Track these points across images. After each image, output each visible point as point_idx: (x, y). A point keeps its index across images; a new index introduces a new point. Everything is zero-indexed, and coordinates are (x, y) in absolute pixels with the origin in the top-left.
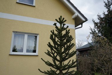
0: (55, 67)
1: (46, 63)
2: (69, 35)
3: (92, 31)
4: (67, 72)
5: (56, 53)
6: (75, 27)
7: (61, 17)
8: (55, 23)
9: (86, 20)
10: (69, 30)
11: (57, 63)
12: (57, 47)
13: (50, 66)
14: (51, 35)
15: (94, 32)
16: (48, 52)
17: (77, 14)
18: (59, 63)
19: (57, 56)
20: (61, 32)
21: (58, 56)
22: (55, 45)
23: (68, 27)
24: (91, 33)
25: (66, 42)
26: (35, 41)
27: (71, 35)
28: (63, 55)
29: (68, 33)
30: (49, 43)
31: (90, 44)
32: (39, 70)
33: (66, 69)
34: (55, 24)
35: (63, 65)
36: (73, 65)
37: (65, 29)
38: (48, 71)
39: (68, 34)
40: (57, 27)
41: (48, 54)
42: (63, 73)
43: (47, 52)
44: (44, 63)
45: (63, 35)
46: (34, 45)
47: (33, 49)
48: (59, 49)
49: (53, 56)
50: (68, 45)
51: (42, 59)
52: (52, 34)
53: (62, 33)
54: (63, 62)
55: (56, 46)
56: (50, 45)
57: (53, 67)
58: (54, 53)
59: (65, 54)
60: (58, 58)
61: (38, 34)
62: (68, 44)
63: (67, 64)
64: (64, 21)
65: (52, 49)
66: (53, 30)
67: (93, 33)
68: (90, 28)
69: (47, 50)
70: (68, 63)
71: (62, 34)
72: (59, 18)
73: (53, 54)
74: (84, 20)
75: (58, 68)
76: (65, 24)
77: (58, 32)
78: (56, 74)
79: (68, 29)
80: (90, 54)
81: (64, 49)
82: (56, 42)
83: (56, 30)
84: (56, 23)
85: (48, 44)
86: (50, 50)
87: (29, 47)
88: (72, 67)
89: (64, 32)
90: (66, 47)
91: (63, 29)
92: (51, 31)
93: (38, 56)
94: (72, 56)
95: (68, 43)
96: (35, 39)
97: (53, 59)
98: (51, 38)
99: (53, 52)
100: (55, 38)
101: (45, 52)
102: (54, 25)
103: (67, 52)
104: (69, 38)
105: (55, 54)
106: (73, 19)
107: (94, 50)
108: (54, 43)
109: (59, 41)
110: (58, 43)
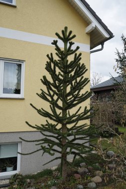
0: (54, 118)
1: (39, 111)
2: (80, 63)
3: (120, 58)
4: (74, 126)
5: (57, 94)
6: (91, 48)
7: (66, 28)
8: (54, 41)
9: (111, 36)
10: (80, 54)
11: (58, 111)
12: (57, 84)
13: (46, 117)
14: (47, 62)
15: (123, 60)
16: (42, 93)
17: (95, 23)
18: (61, 111)
19: (57, 100)
20: (66, 57)
21: (59, 100)
22: (54, 81)
23: (78, 48)
24: (117, 60)
25: (74, 76)
26: (18, 74)
27: (83, 64)
28: (68, 98)
29: (78, 59)
30: (44, 77)
31: (115, 80)
32: (27, 123)
33: (73, 121)
34: (55, 43)
35: (68, 116)
36: (85, 116)
37: (73, 52)
38: (42, 125)
39: (78, 62)
40: (58, 49)
41: (43, 96)
42: (68, 129)
43: (40, 92)
44: (36, 111)
45: (69, 63)
46: (16, 81)
47: (14, 87)
48: (62, 88)
49: (50, 100)
50: (78, 81)
51: (31, 105)
52: (49, 61)
53: (68, 59)
54: (67, 111)
55: (57, 82)
56: (45, 81)
57: (51, 119)
58: (53, 95)
59: (71, 96)
60: (60, 103)
61: (23, 61)
62: (78, 79)
63: (76, 114)
64: (71, 36)
65: (49, 88)
66: (51, 54)
67: (121, 61)
68: (117, 51)
69: (41, 90)
70: (77, 112)
71: (67, 61)
72: (63, 31)
73: (52, 97)
74: (107, 36)
75: (59, 120)
76: (74, 43)
77: (59, 57)
78: (56, 129)
79: (78, 53)
80: (115, 98)
81: (71, 88)
82: (56, 75)
83: (56, 53)
84: (57, 41)
85: (41, 80)
86: (45, 90)
87: (8, 83)
88: (83, 119)
89: (70, 58)
90: (73, 84)
91: (69, 52)
92: (48, 56)
93: (23, 99)
94: (84, 100)
95: (78, 77)
96: (18, 70)
97: (50, 106)
98: (48, 68)
99: (52, 93)
100: (55, 68)
101: (37, 94)
102: (52, 43)
103: (76, 93)
104: (80, 68)
105: (55, 97)
106: (87, 33)
107: (121, 90)
108: (53, 78)
109: (62, 73)
110: (60, 77)
